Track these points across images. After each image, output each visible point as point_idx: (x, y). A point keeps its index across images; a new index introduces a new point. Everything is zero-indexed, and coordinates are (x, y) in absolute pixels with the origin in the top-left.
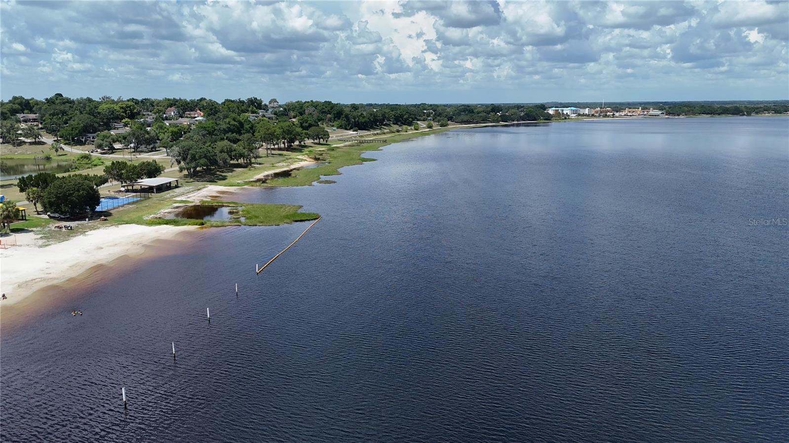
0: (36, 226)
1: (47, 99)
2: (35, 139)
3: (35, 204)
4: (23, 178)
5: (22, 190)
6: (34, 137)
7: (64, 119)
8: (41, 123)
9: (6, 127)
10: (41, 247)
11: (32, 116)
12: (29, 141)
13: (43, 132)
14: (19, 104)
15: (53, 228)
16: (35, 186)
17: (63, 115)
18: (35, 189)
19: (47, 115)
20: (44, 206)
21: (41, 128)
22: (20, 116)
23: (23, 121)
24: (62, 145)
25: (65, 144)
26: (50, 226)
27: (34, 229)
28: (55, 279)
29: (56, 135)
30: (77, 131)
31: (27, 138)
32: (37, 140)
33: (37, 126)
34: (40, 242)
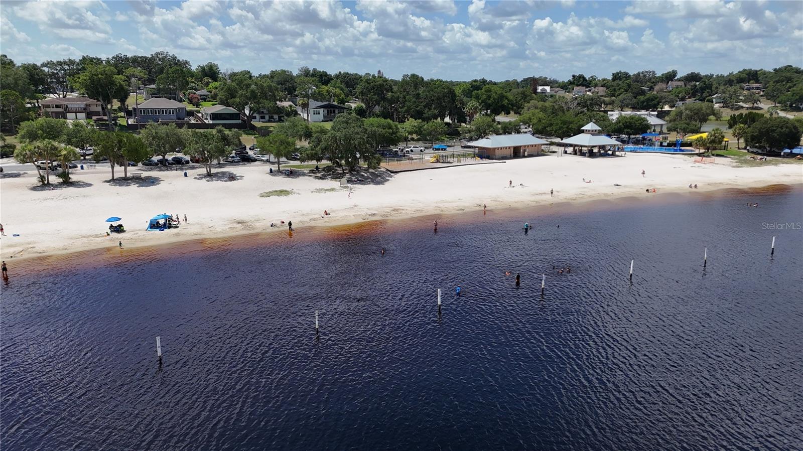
3: (738, 140)
4: (734, 115)
7: (788, 86)
8: (763, 91)
11: (757, 85)
12: (747, 106)
13: (763, 99)
14: (747, 74)
22: (745, 85)
24: (778, 111)
25: (781, 110)
27: (732, 157)
29: (774, 101)
31: (746, 103)
32: (755, 105)
34: (735, 164)
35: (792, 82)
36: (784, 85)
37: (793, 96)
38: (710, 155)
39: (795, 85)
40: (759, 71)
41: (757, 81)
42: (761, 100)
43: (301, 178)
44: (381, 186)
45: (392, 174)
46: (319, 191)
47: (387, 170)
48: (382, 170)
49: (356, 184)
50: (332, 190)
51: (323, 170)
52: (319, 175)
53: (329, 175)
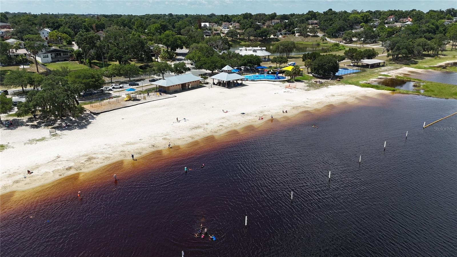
0: (306, 80)
1: (324, 12)
2: (314, 34)
3: (308, 68)
4: (305, 54)
5: (303, 60)
6: (314, 33)
7: (330, 23)
8: (319, 25)
9: (302, 27)
10: (306, 90)
11: (316, 21)
12: (312, 35)
13: (319, 30)
14: (311, 15)
15: (313, 82)
16: (310, 59)
17: (330, 21)
18: (309, 60)
19: (322, 21)
20: (312, 70)
21: (319, 28)
22: (310, 21)
23: (311, 24)
24: (326, 38)
25: (328, 37)
26: (312, 80)
27: (305, 81)
28: (309, 108)
29: (324, 32)
30: (335, 30)
31: (311, 33)
32: (315, 34)
33: (317, 27)
34: (306, 88)
35: (332, 21)
36: (328, 23)
37: (333, 30)
38: (294, 80)
39: (334, 23)
40: (316, 12)
41: (316, 19)
42: (318, 31)
43: (19, 128)
44: (84, 129)
45: (95, 116)
46: (31, 141)
47: (91, 112)
48: (87, 112)
49: (64, 130)
50: (43, 139)
51: (39, 118)
52: (35, 123)
53: (43, 123)
